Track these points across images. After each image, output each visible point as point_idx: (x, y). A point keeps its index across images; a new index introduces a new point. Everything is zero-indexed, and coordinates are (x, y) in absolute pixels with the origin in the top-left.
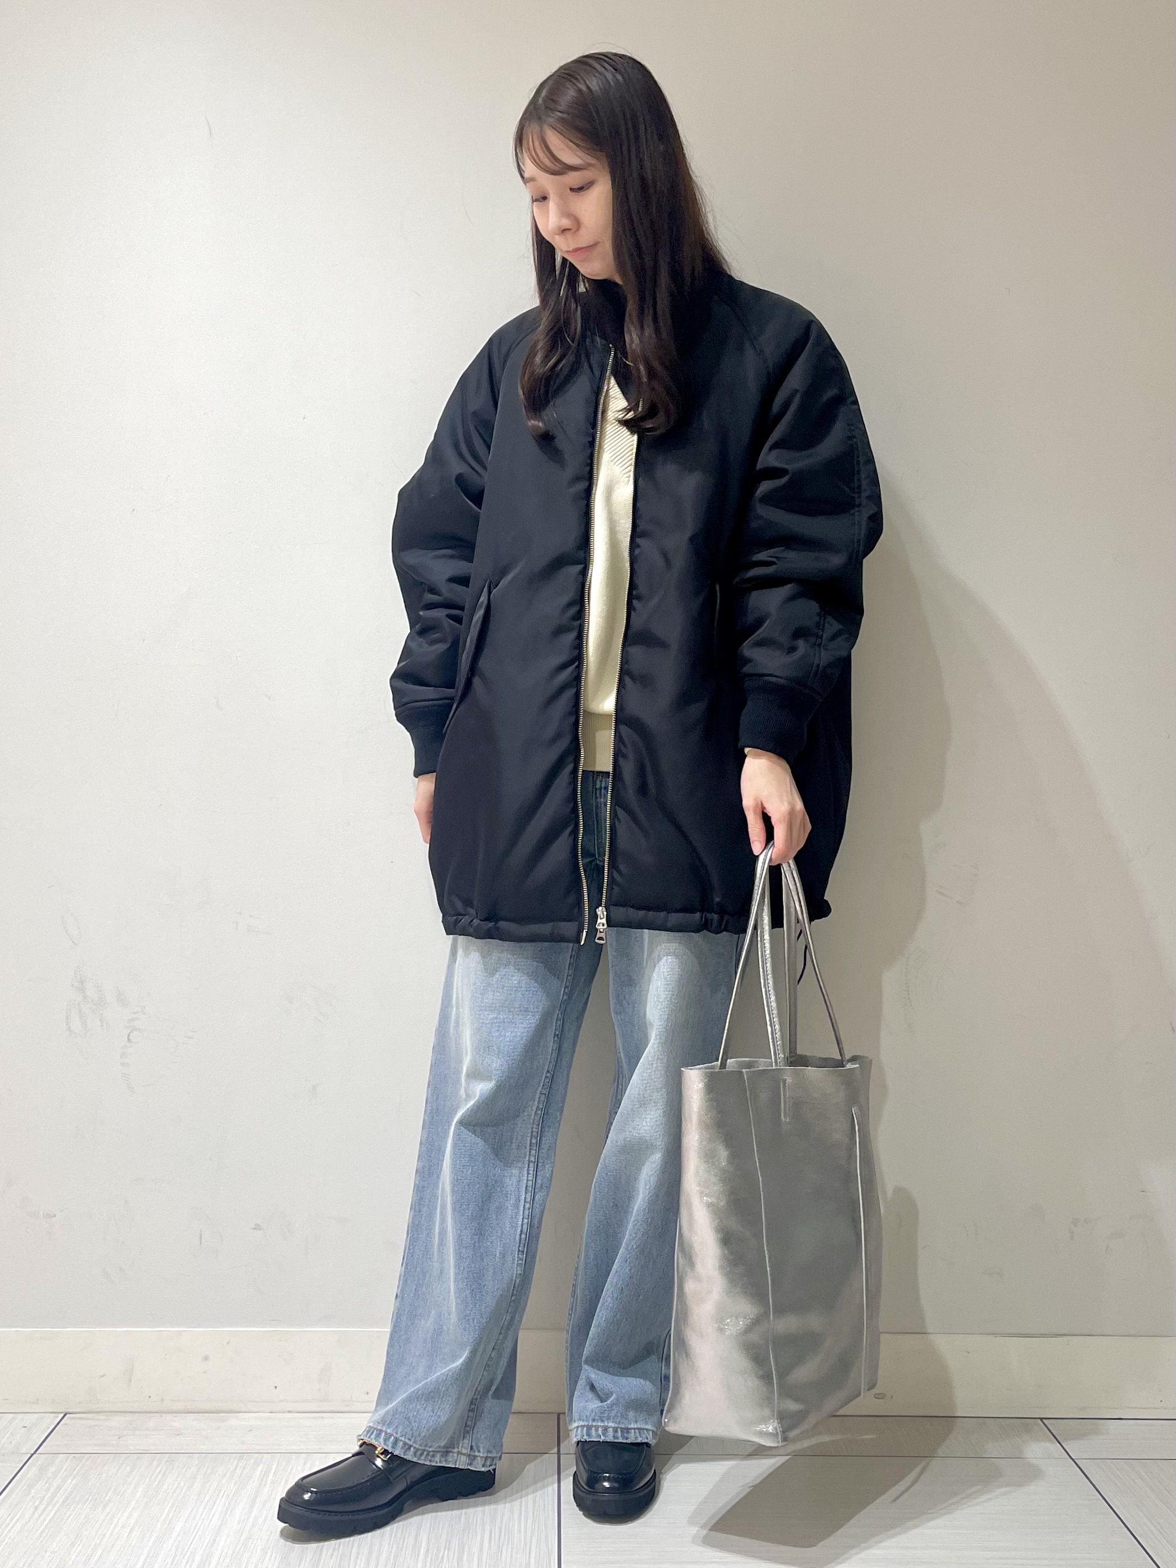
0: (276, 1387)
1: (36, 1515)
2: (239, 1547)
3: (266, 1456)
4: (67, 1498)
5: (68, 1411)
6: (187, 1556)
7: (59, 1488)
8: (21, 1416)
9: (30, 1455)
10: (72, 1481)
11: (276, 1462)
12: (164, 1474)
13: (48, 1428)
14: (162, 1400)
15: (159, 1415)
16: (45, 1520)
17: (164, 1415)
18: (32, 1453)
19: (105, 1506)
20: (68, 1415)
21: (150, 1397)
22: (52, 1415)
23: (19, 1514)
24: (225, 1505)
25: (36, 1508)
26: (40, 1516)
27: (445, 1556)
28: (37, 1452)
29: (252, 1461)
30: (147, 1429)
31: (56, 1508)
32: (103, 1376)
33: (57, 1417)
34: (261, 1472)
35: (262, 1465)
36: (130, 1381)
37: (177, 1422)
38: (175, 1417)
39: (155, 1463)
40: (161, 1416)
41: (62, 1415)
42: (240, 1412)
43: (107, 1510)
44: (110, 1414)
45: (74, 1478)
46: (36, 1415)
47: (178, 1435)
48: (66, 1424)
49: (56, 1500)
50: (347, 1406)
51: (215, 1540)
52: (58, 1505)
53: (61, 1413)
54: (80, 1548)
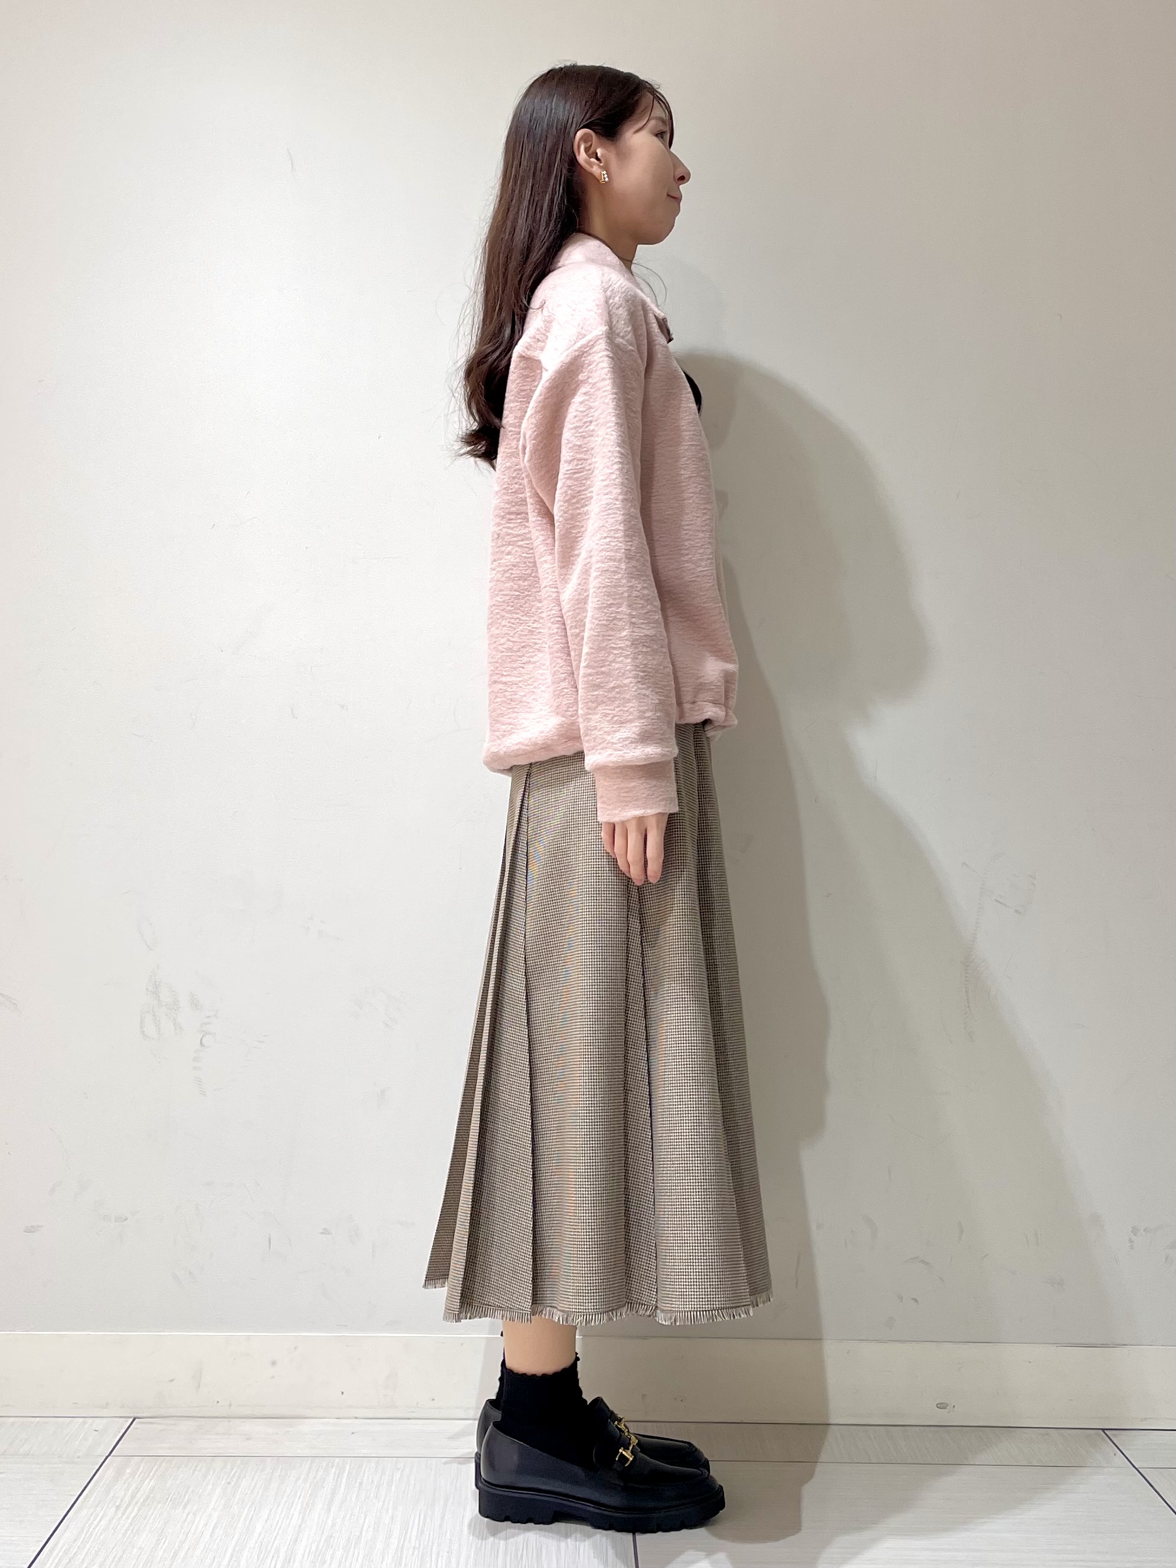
0: (343, 1393)
1: (120, 1514)
2: (321, 1546)
3: (337, 1460)
4: (148, 1497)
5: (136, 1415)
6: (271, 1555)
7: (138, 1489)
8: (90, 1420)
9: (104, 1458)
10: (150, 1481)
11: (348, 1466)
12: (239, 1477)
13: (120, 1432)
14: (230, 1405)
15: (228, 1420)
16: (128, 1518)
17: (232, 1420)
18: (107, 1455)
19: (185, 1507)
20: (136, 1420)
21: (218, 1402)
22: (122, 1419)
23: (102, 1512)
24: (302, 1506)
25: (118, 1508)
26: (123, 1514)
27: (524, 1557)
28: (112, 1455)
29: (325, 1464)
30: (217, 1434)
31: (136, 1510)
32: (173, 1380)
33: (126, 1421)
34: (335, 1474)
35: (334, 1468)
36: (199, 1386)
37: (248, 1426)
38: (243, 1422)
39: (229, 1466)
40: (229, 1422)
41: (131, 1420)
42: (306, 1418)
43: (187, 1511)
44: (176, 1418)
45: (151, 1480)
46: (105, 1421)
47: (248, 1439)
48: (137, 1428)
49: (135, 1500)
50: (413, 1412)
51: (297, 1538)
52: (139, 1504)
53: (130, 1417)
54: (166, 1544)
